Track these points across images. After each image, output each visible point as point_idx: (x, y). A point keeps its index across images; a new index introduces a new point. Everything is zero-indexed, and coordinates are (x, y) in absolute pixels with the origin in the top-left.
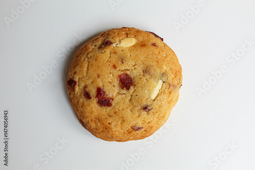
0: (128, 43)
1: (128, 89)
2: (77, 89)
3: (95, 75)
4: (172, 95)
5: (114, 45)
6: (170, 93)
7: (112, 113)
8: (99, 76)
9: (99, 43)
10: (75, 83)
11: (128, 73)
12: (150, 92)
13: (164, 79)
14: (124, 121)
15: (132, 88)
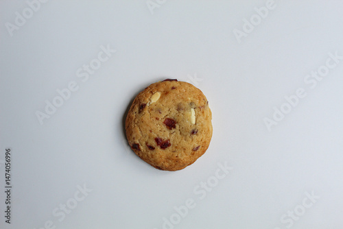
0: (156, 98)
1: (174, 127)
2: (142, 148)
3: (148, 132)
4: (205, 113)
5: (148, 105)
6: (203, 112)
7: (174, 149)
8: (151, 131)
9: (137, 109)
10: (138, 145)
11: (168, 117)
12: (190, 120)
13: (194, 106)
14: (185, 149)
15: (176, 125)
